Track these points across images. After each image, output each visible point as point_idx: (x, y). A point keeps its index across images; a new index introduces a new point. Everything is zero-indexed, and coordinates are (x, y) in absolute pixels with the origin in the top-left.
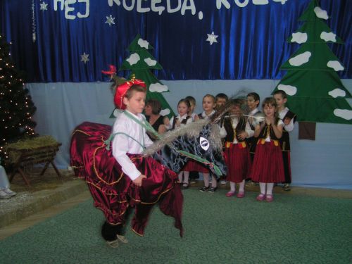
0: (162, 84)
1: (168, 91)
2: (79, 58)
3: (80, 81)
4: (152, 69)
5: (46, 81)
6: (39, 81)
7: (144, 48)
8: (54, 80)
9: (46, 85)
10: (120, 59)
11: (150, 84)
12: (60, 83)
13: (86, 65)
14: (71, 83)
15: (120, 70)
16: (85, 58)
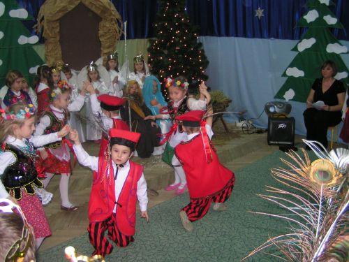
0: (341, 45)
1: (348, 53)
2: (254, 13)
3: (254, 36)
4: (331, 28)
5: (220, 35)
6: (212, 34)
7: (324, 4)
8: (228, 35)
9: (219, 39)
10: (297, 16)
11: (327, 44)
12: (233, 38)
13: (260, 21)
14: (244, 38)
15: (295, 27)
16: (259, 13)
